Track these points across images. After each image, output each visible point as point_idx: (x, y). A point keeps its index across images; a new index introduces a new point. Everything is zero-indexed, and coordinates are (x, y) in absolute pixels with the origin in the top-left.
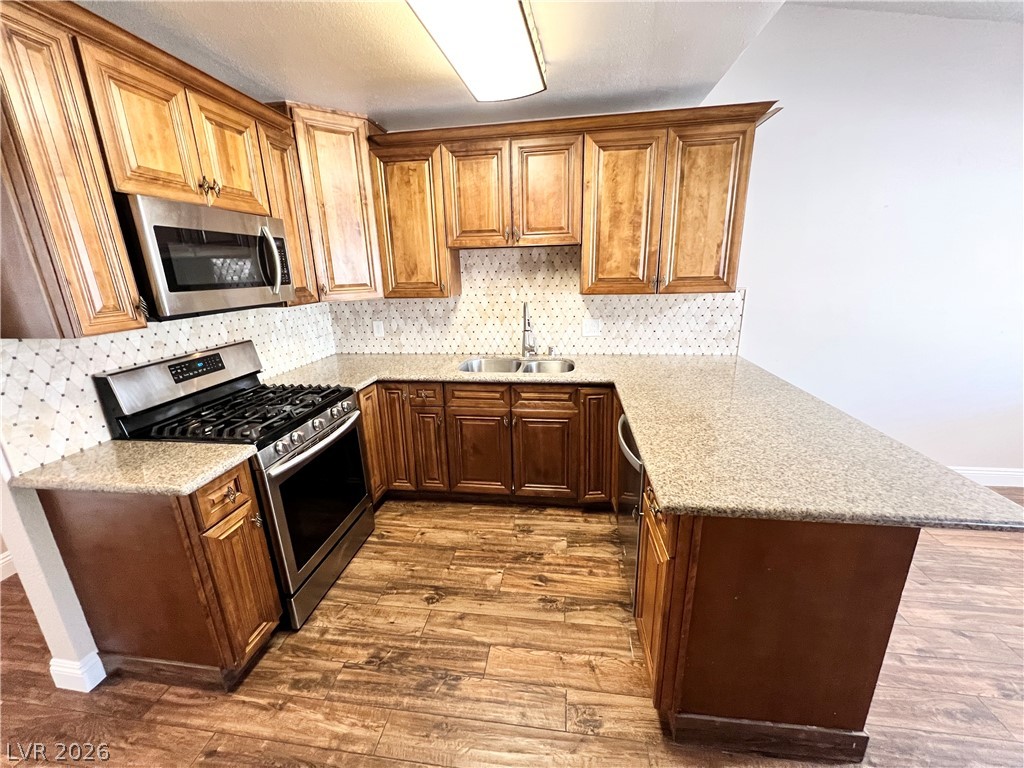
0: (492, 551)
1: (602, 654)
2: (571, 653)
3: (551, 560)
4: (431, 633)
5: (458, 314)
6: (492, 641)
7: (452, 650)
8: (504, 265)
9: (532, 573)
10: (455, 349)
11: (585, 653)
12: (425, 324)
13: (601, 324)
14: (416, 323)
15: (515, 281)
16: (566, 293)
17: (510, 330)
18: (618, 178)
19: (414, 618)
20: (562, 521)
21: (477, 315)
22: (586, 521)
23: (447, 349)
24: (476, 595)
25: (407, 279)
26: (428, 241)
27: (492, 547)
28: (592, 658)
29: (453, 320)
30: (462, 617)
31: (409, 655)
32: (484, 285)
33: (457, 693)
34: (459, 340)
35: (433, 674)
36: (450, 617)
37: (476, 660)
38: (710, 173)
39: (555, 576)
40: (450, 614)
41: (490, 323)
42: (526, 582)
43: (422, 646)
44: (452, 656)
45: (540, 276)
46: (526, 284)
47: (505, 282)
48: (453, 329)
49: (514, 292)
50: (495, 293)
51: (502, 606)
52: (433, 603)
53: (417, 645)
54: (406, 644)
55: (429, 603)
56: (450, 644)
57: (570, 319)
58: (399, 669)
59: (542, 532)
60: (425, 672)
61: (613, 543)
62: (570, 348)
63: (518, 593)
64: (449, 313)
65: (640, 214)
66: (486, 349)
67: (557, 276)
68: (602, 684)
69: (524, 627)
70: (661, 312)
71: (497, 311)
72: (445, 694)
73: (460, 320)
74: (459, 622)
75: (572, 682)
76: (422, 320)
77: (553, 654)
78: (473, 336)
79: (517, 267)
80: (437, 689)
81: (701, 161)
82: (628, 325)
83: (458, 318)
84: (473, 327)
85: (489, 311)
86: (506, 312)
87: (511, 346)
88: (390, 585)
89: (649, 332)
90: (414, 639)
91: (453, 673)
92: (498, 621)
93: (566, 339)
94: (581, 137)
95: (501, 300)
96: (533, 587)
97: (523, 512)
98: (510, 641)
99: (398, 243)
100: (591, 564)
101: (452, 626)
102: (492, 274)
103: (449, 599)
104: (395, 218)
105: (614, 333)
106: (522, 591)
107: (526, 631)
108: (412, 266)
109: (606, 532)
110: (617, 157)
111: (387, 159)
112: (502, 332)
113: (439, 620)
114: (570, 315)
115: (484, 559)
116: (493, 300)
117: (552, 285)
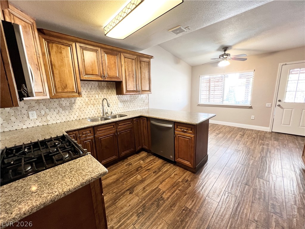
0: (129, 173)
1: (175, 172)
2: (171, 175)
3: (144, 166)
4: (143, 197)
5: (76, 104)
6: (156, 186)
7: (152, 195)
8: (93, 87)
9: (144, 170)
10: (76, 118)
11: (172, 174)
12: (61, 110)
13: (123, 104)
14: (56, 110)
15: (97, 92)
16: (113, 96)
17: (97, 108)
18: (129, 65)
19: (134, 199)
20: (135, 158)
21: (84, 104)
22: (140, 155)
23: (72, 118)
24: (140, 183)
25: (62, 90)
26: (72, 76)
27: (128, 173)
28: (174, 173)
29: (74, 107)
30: (144, 188)
31: (145, 205)
32: (86, 94)
33: (165, 199)
34: (77, 114)
35: (156, 202)
36: (142, 191)
37: (159, 191)
38: (145, 68)
39: (149, 167)
40: (141, 190)
41: (89, 107)
42: (146, 173)
43: (145, 201)
44: (154, 196)
45: (105, 91)
46: (101, 93)
47: (94, 92)
48: (74, 111)
49: (97, 96)
50: (90, 96)
51: (148, 180)
52: (133, 193)
53: (144, 202)
54: (141, 204)
55: (132, 194)
56: (150, 194)
57: (115, 103)
58: (148, 209)
59: (134, 162)
60: (154, 203)
61: (150, 156)
62: (115, 111)
63: (148, 176)
64: (72, 104)
65: (134, 75)
66: (89, 116)
67: (110, 91)
68: (180, 175)
69: (158, 179)
70: (135, 99)
71: (92, 102)
72: (164, 201)
73: (77, 106)
74: (145, 190)
75: (177, 179)
76: (59, 108)
77: (169, 178)
78: (83, 112)
79: (97, 88)
80: (161, 203)
81: (143, 65)
82: (129, 103)
83: (76, 106)
84: (83, 109)
85: (89, 103)
86: (95, 102)
87: (98, 113)
88: (113, 201)
89: (133, 105)
90: (141, 202)
91: (159, 197)
92: (152, 183)
93: (114, 109)
94: (120, 53)
95: (93, 98)
96: (149, 172)
97: (123, 162)
98: (159, 183)
99: (57, 76)
100: (152, 161)
101: (145, 192)
102: (89, 90)
103: (135, 188)
104: (54, 65)
105: (126, 106)
106: (148, 174)
107: (159, 179)
108: (65, 85)
109: (146, 155)
110: (128, 60)
111: (49, 41)
112: (94, 109)
113: (140, 194)
114: (114, 102)
115: (130, 176)
116: (90, 99)
117: (109, 93)
